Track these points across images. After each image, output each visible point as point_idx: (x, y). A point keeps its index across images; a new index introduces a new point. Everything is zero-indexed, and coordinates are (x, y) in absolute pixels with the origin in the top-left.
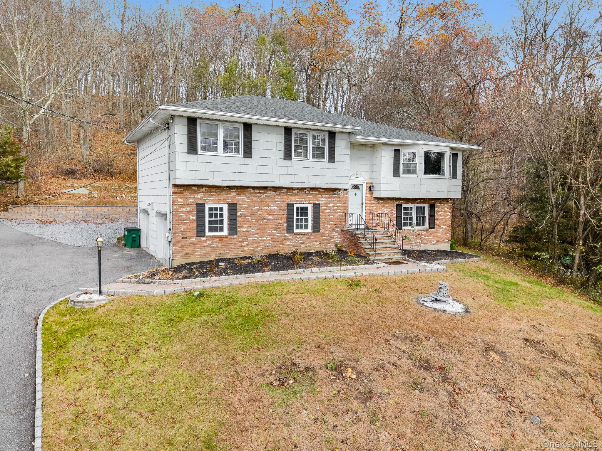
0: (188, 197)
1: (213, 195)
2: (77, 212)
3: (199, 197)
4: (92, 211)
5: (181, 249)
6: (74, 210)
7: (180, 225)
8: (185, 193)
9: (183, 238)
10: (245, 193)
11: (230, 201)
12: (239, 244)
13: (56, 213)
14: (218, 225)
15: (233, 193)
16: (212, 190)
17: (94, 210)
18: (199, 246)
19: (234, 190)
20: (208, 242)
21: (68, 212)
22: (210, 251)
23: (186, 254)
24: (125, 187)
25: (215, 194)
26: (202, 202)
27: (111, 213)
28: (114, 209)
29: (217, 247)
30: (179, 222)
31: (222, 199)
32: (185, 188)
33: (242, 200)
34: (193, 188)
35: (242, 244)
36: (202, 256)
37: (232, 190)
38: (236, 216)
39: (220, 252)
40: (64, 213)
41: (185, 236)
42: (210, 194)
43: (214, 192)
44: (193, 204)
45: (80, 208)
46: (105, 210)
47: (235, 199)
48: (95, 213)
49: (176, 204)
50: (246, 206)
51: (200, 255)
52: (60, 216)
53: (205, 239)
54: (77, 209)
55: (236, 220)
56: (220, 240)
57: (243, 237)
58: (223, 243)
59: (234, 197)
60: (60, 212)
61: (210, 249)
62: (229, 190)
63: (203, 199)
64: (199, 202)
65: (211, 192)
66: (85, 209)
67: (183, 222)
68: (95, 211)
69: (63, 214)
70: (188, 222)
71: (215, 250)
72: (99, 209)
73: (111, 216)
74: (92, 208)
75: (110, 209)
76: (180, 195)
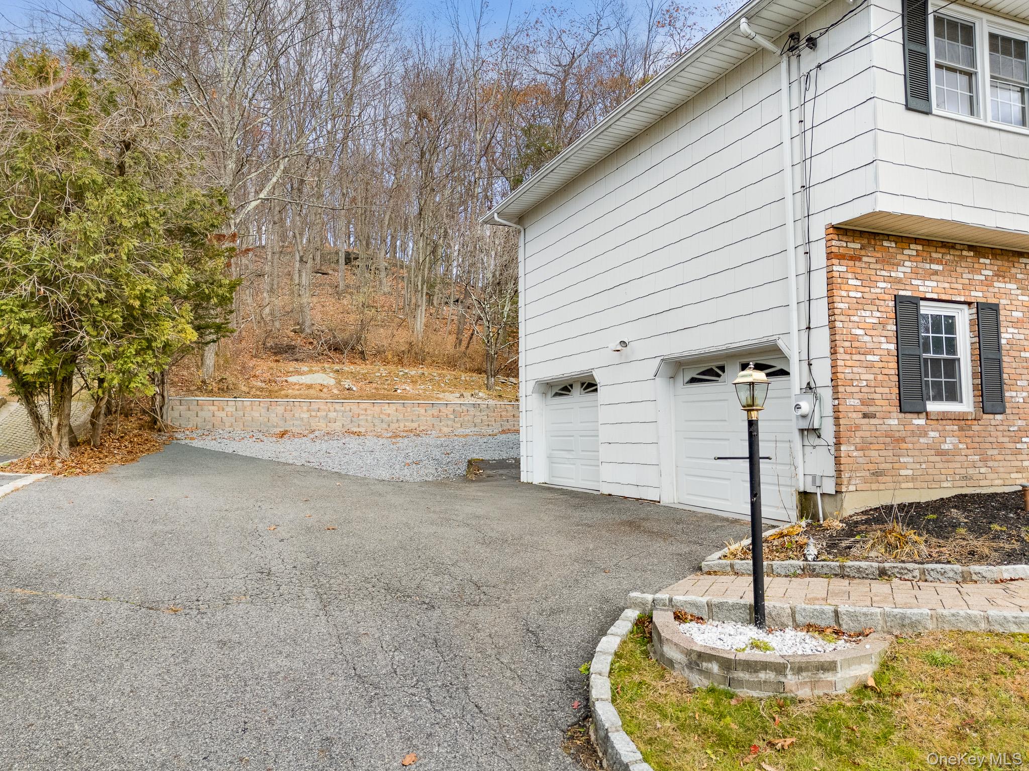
0: (873, 272)
1: (936, 273)
2: (332, 415)
3: (901, 275)
4: (363, 412)
5: (861, 453)
6: (324, 410)
7: (855, 370)
8: (865, 259)
9: (865, 416)
10: (1013, 271)
11: (980, 294)
12: (1011, 445)
13: (288, 415)
14: (943, 380)
15: (987, 267)
16: (934, 255)
17: (366, 410)
18: (910, 446)
19: (987, 261)
20: (932, 434)
21: (313, 414)
22: (937, 465)
23: (877, 474)
24: (401, 373)
25: (940, 268)
26: (908, 293)
27: (401, 417)
28: (409, 410)
29: (956, 452)
30: (855, 357)
31: (960, 287)
32: (865, 241)
33: (1008, 294)
34: (886, 244)
35: (1019, 446)
36: (918, 485)
37: (982, 260)
38: (999, 347)
39: (963, 471)
40: (305, 415)
41: (872, 409)
42: (927, 266)
43: (939, 262)
44: (887, 297)
45: (338, 407)
46: (388, 412)
47: (991, 289)
48: (369, 418)
49: (844, 293)
50: (1019, 315)
51: (913, 479)
52: (296, 423)
53: (922, 422)
54: (332, 409)
55: (999, 361)
56: (961, 429)
57: (1020, 423)
58: (969, 440)
59: (988, 283)
60: (297, 415)
61: (938, 458)
62: (975, 260)
63: (914, 282)
64: (902, 293)
65: (932, 261)
66: (348, 408)
67: (862, 358)
68: (369, 412)
69: (302, 419)
70: (877, 358)
71: (951, 465)
72: (377, 408)
73: (402, 425)
74: (362, 406)
75: (400, 407)
76: (851, 263)
